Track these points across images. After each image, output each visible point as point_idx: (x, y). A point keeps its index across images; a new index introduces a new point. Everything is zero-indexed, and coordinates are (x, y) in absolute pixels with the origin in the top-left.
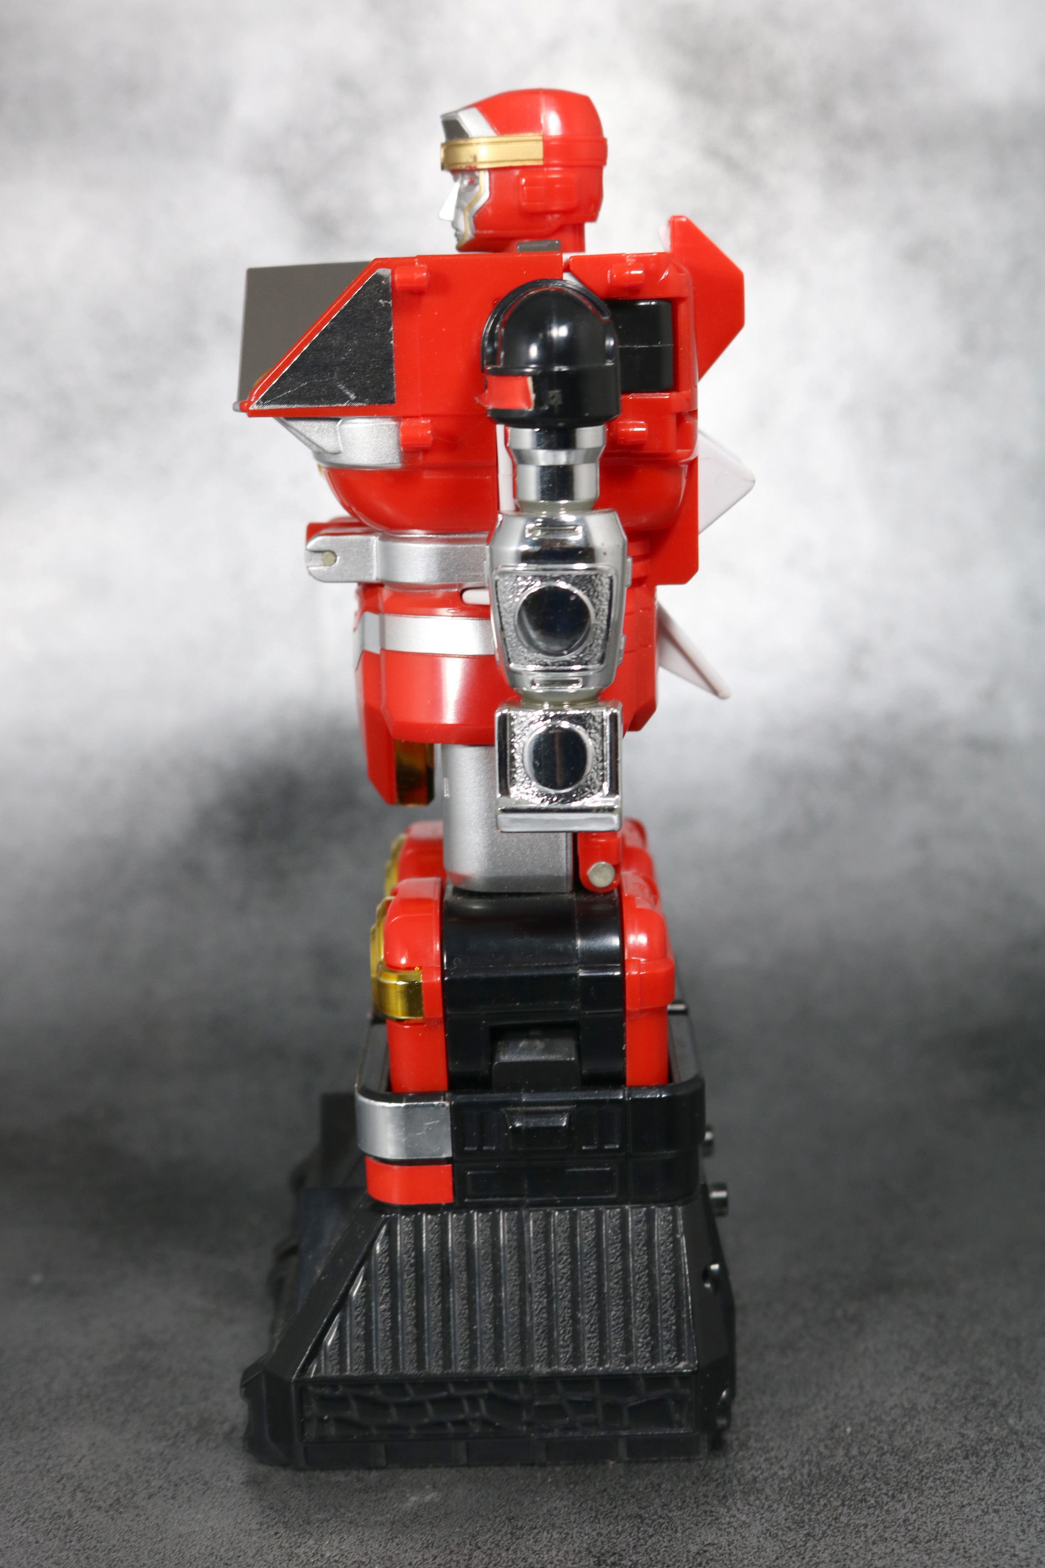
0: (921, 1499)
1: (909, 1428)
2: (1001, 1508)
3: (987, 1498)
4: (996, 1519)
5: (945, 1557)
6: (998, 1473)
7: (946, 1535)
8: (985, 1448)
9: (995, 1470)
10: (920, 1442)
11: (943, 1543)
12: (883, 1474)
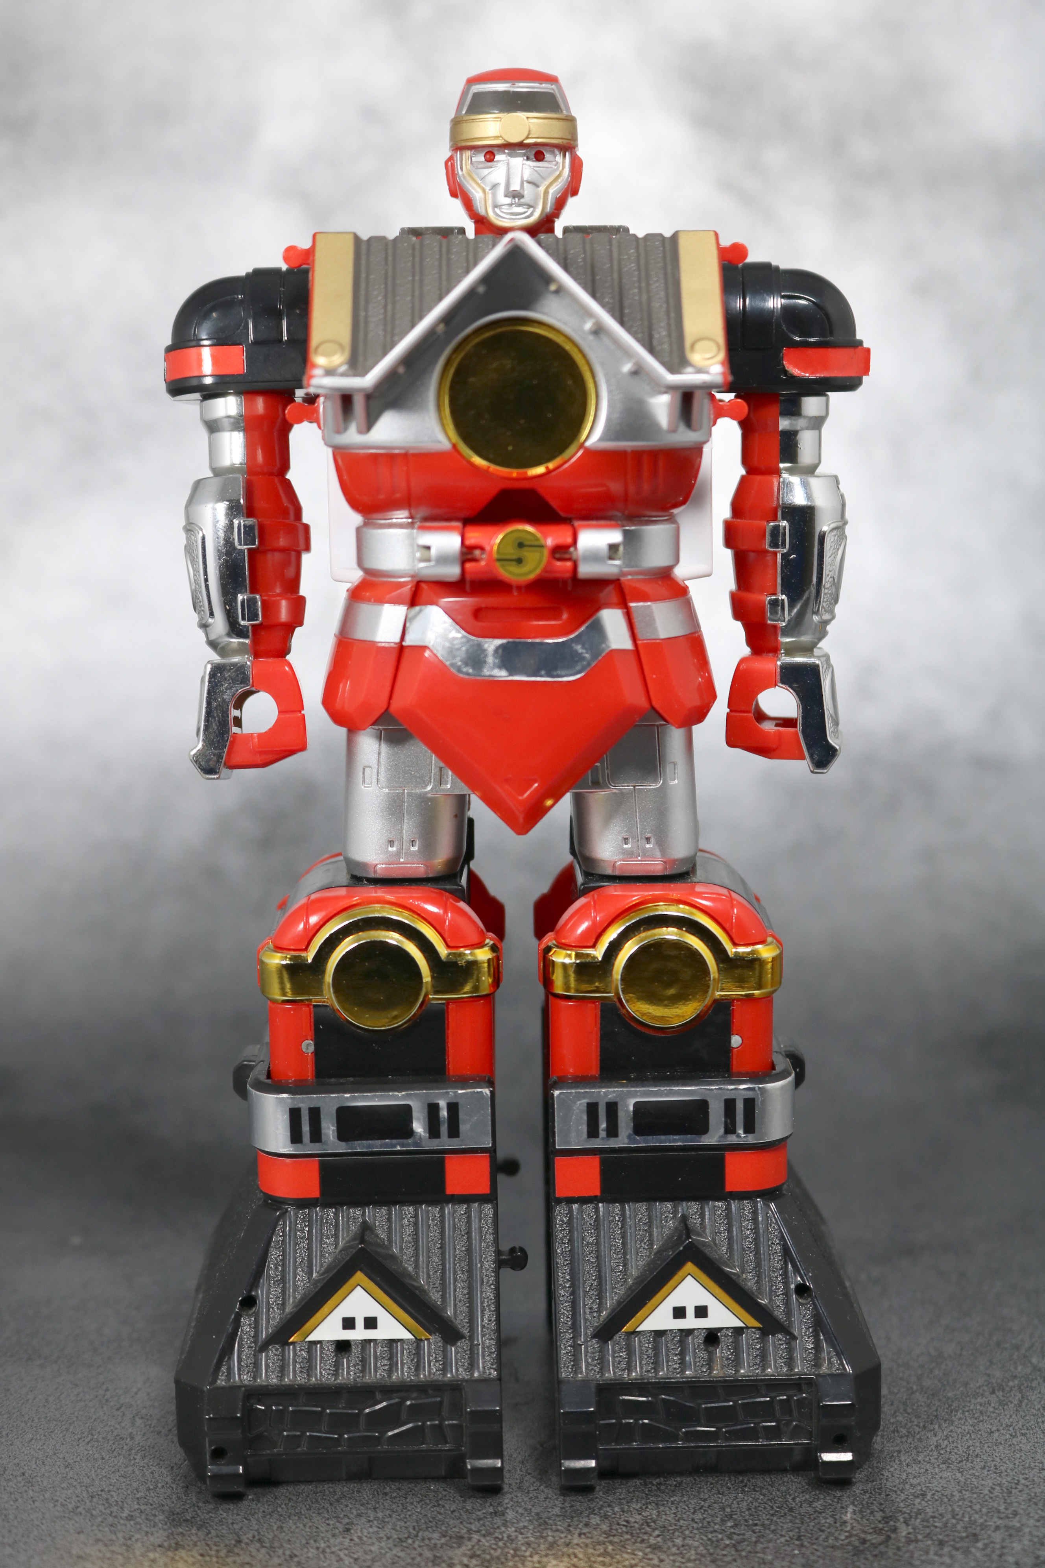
0: (952, 1428)
1: (936, 1372)
2: (1028, 1432)
3: (1014, 1425)
4: (1024, 1441)
5: (977, 1474)
6: (1024, 1404)
7: (977, 1456)
8: (1011, 1384)
9: (1021, 1402)
10: (948, 1382)
11: (975, 1463)
12: (913, 1409)
